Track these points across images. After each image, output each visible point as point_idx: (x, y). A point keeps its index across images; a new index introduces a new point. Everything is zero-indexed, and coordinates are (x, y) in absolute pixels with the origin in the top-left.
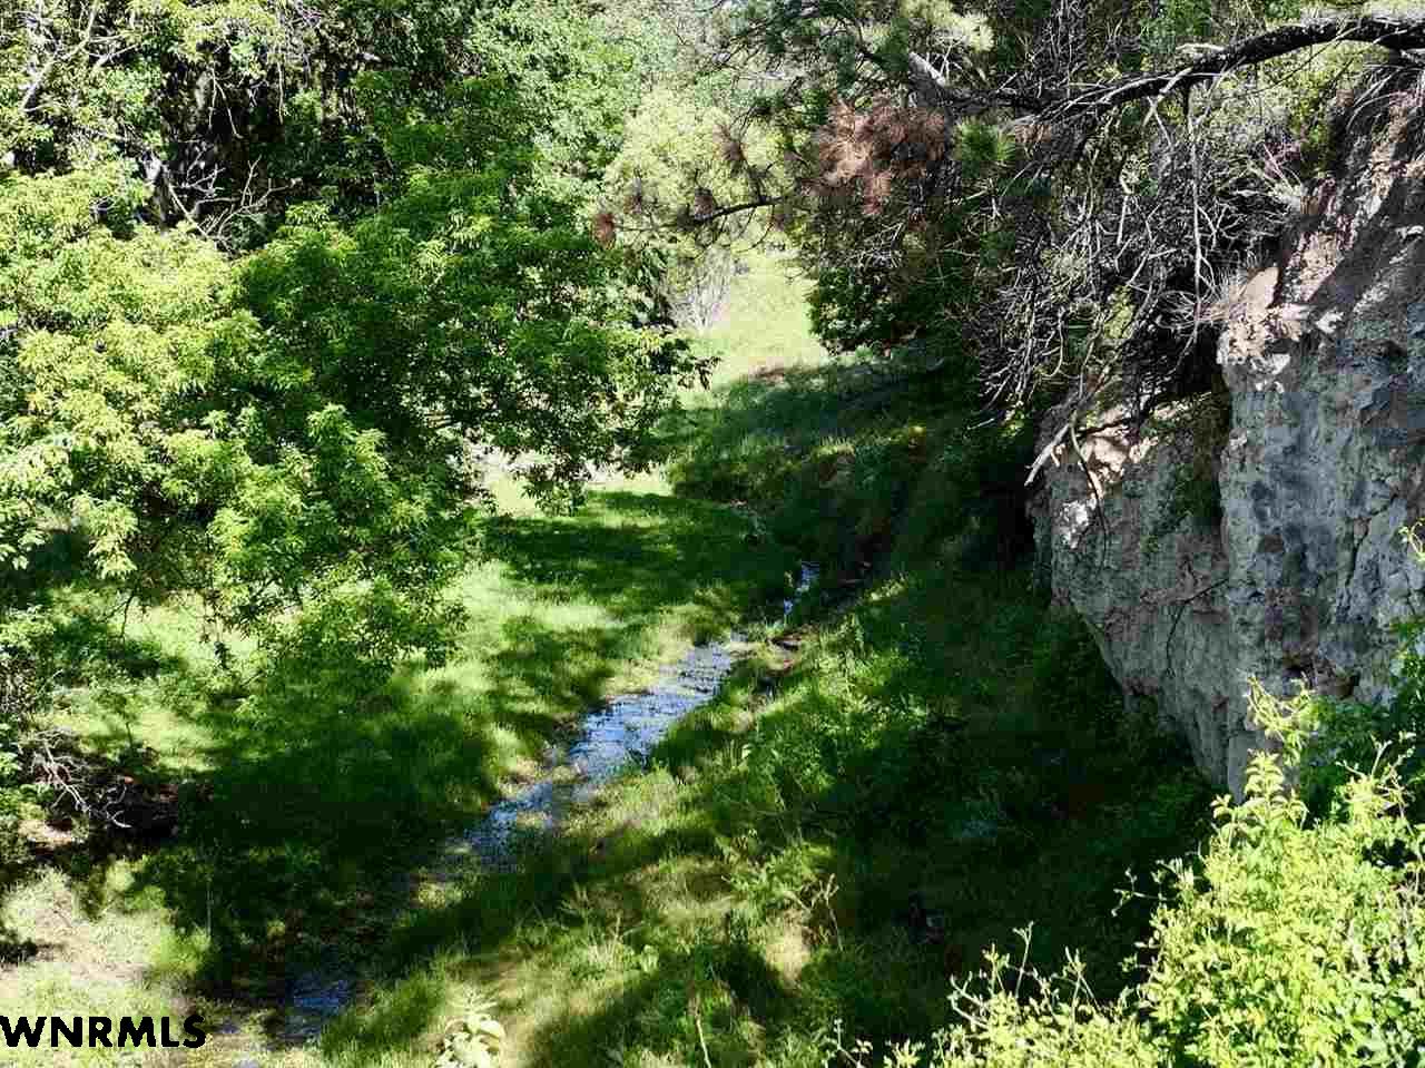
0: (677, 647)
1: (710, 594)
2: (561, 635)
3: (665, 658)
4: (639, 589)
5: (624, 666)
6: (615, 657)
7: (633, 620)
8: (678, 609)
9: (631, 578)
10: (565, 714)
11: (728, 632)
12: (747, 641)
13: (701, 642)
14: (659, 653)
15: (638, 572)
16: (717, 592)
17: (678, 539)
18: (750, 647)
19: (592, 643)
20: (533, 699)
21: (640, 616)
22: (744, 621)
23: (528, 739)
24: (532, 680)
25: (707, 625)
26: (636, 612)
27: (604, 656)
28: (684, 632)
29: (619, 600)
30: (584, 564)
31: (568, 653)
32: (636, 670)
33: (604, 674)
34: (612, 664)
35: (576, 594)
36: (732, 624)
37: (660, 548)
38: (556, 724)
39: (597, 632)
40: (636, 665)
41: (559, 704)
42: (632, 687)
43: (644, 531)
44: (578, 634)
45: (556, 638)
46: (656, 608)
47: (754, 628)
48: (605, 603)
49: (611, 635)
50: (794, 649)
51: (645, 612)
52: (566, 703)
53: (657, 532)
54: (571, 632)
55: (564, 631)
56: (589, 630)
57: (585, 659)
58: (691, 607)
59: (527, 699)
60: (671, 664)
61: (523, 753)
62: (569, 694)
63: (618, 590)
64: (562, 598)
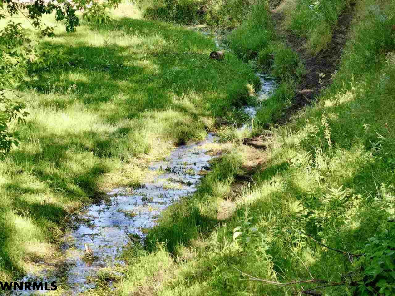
0: (160, 147)
1: (185, 102)
2: (62, 137)
3: (151, 157)
4: (124, 98)
5: (117, 164)
6: (110, 155)
7: (122, 124)
9: (116, 89)
10: (71, 204)
11: (203, 134)
12: (220, 142)
13: (181, 143)
14: (146, 153)
15: (122, 83)
16: (191, 101)
17: (153, 55)
18: (223, 146)
19: (89, 143)
20: (44, 192)
21: (127, 121)
22: (217, 125)
23: (41, 225)
24: (41, 175)
25: (185, 129)
26: (124, 117)
27: (100, 155)
28: (167, 135)
29: (108, 107)
30: (75, 77)
31: (69, 153)
32: (128, 167)
34: (108, 162)
35: (71, 102)
36: (206, 128)
37: (138, 63)
38: (64, 213)
39: (92, 135)
40: (128, 162)
41: (65, 196)
42: (126, 181)
43: (123, 49)
44: (76, 137)
45: (57, 140)
46: (141, 114)
47: (226, 131)
48: (96, 110)
49: (104, 138)
50: (263, 148)
51: (131, 117)
52: (71, 194)
53: (134, 50)
54: (69, 135)
55: (63, 133)
56: (85, 133)
57: (84, 158)
58: (170, 114)
59: (37, 192)
60: (157, 161)
61: (38, 237)
62: (73, 187)
63: (105, 100)
64: (60, 106)
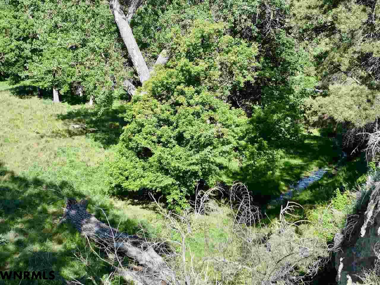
8: (317, 161)
33: (301, 173)
